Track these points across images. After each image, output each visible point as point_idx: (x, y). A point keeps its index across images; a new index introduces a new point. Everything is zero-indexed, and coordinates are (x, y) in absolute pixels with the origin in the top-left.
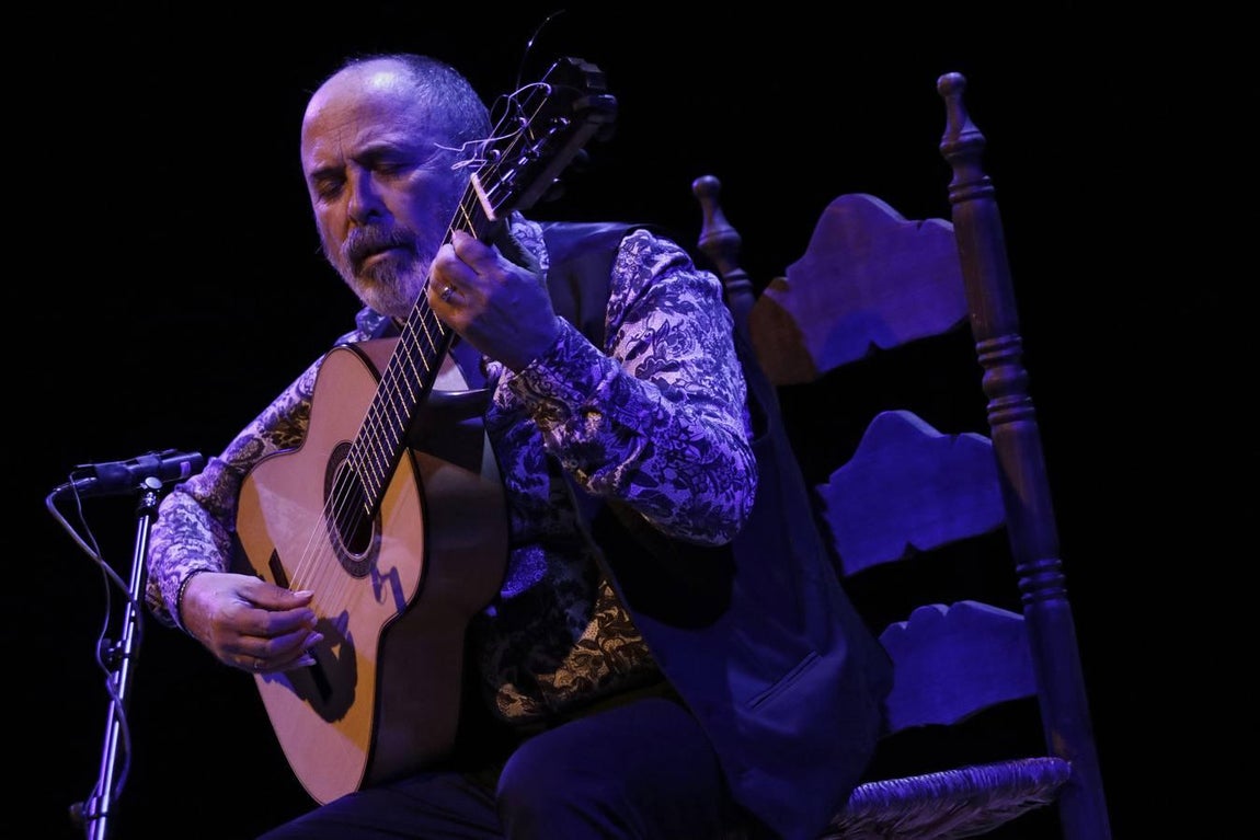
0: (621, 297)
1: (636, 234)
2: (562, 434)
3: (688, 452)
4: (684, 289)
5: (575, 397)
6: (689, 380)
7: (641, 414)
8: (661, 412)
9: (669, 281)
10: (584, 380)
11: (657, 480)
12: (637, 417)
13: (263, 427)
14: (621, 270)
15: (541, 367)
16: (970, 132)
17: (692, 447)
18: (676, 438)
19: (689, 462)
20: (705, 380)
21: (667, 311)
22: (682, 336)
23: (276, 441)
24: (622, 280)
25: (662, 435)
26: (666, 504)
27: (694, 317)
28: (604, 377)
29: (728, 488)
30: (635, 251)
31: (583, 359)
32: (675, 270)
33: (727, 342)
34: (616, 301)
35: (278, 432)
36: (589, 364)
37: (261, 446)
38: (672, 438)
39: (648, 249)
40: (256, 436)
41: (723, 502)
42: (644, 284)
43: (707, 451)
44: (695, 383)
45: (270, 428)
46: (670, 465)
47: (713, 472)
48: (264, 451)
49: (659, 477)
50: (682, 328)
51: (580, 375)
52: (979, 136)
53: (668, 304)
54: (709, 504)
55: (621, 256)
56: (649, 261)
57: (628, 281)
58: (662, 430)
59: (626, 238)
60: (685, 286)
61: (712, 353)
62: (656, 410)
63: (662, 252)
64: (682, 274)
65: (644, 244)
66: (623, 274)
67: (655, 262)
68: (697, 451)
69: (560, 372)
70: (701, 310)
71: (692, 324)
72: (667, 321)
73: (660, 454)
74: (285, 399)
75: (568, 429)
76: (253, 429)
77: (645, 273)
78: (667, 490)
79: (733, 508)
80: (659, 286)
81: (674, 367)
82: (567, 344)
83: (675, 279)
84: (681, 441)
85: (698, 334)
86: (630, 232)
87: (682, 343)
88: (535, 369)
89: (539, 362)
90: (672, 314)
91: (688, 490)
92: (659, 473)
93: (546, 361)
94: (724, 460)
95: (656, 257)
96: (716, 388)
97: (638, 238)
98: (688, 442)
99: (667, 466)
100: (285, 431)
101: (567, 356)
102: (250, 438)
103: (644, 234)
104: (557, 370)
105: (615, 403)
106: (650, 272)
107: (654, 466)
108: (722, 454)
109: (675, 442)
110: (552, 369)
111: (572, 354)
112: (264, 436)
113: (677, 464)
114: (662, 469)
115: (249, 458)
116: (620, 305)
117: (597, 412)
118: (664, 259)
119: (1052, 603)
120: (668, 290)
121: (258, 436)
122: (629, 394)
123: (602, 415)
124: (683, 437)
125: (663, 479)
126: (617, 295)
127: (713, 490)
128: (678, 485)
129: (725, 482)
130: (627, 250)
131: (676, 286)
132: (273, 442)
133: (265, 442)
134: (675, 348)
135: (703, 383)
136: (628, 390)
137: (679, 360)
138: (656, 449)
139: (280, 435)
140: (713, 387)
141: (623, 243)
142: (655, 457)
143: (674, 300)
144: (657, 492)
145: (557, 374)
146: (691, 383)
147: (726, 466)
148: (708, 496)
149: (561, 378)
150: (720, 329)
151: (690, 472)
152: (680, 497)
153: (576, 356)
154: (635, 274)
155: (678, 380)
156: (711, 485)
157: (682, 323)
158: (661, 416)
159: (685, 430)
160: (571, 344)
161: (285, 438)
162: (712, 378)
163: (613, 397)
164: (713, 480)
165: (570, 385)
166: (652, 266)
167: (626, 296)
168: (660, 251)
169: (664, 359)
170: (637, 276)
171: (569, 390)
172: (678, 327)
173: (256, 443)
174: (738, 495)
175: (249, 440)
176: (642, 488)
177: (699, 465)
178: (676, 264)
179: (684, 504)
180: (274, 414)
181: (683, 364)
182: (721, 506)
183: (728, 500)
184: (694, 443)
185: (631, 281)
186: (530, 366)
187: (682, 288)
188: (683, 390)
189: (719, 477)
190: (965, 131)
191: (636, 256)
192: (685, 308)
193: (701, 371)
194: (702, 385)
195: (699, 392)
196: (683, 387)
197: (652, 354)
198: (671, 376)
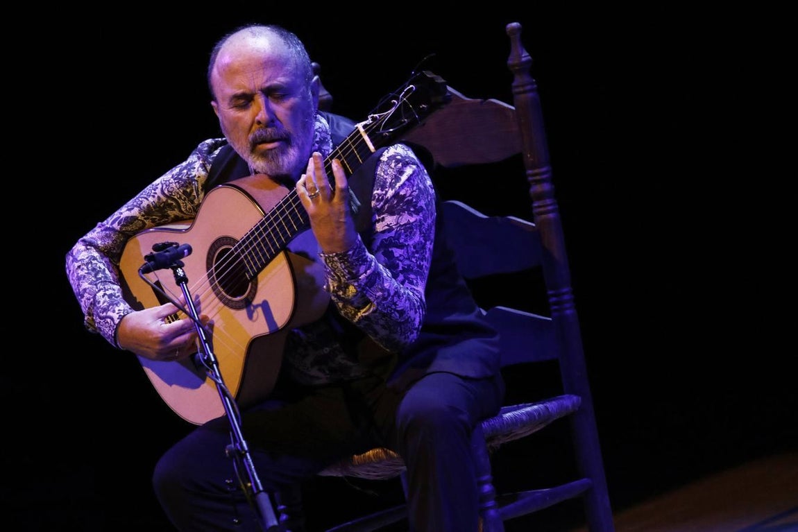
0: (384, 192)
2: (334, 287)
3: (393, 314)
5: (346, 277)
6: (406, 256)
14: (385, 176)
15: (336, 258)
16: (525, 56)
17: (396, 313)
18: (390, 307)
19: (392, 319)
20: (414, 257)
24: (385, 183)
25: (384, 305)
26: (376, 333)
28: (365, 272)
30: (393, 165)
31: (358, 262)
34: (381, 195)
38: (388, 307)
39: (400, 165)
42: (397, 186)
43: (402, 316)
44: (409, 259)
47: (402, 325)
51: (353, 269)
52: (530, 57)
53: (411, 209)
56: (400, 172)
57: (388, 184)
65: (397, 162)
66: (386, 179)
67: (403, 173)
68: (398, 315)
75: (337, 287)
77: (398, 179)
78: (377, 328)
81: (401, 246)
84: (392, 309)
87: (410, 233)
89: (336, 256)
91: (388, 330)
93: (340, 257)
94: (410, 320)
95: (405, 169)
96: (418, 262)
97: (394, 157)
98: (395, 309)
105: (367, 286)
108: (410, 317)
109: (389, 309)
110: (341, 261)
113: (386, 319)
116: (383, 197)
118: (407, 171)
119: (568, 312)
123: (357, 290)
124: (393, 307)
126: (382, 191)
127: (399, 334)
128: (383, 327)
135: (413, 260)
137: (406, 243)
146: (406, 259)
147: (410, 322)
151: (391, 324)
152: (383, 332)
153: (356, 260)
155: (401, 255)
156: (399, 331)
159: (395, 303)
162: (418, 256)
163: (366, 284)
165: (347, 271)
167: (387, 192)
169: (399, 241)
171: (345, 273)
181: (407, 246)
184: (398, 311)
185: (390, 183)
188: (400, 263)
189: (404, 328)
190: (523, 55)
191: (393, 168)
193: (414, 250)
194: (412, 261)
195: (409, 266)
196: (401, 261)
197: (393, 235)
198: (397, 252)
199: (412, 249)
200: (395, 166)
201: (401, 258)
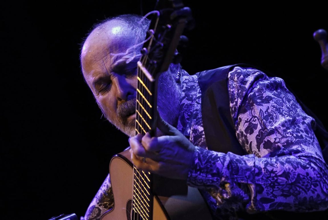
0: (234, 103)
1: (234, 70)
3: (279, 181)
4: (265, 90)
5: (215, 180)
6: (280, 137)
7: (247, 174)
8: (256, 169)
9: (256, 89)
10: (215, 171)
11: (273, 198)
12: (246, 177)
13: (98, 201)
14: (232, 90)
18: (270, 177)
19: (283, 185)
20: (288, 133)
21: (259, 104)
22: (271, 115)
23: (105, 206)
24: (233, 95)
25: (262, 179)
27: (273, 102)
28: (223, 166)
29: (311, 187)
30: (236, 79)
31: (210, 162)
32: (257, 82)
33: (295, 105)
34: (233, 106)
35: (105, 203)
36: (214, 163)
37: (100, 210)
38: (268, 178)
39: (242, 77)
40: (96, 206)
41: (312, 194)
42: (244, 94)
43: (289, 177)
44: (283, 137)
45: (101, 201)
46: (274, 189)
47: (299, 184)
48: (102, 212)
49: (272, 196)
50: (269, 111)
51: (212, 170)
53: (259, 101)
54: (305, 198)
55: (230, 83)
56: (244, 82)
57: (236, 95)
58: (261, 176)
59: (230, 73)
60: (264, 88)
61: (289, 115)
62: (253, 169)
63: (249, 75)
64: (261, 83)
65: (239, 74)
66: (233, 92)
67: (246, 82)
69: (203, 173)
70: (275, 97)
71: (274, 107)
72: (261, 110)
73: (267, 187)
74: (105, 186)
76: (94, 203)
77: (243, 89)
78: (281, 200)
79: (318, 195)
80: (252, 93)
81: (272, 132)
82: (199, 159)
83: (258, 87)
84: (273, 177)
85: (278, 110)
86: (231, 69)
87: (272, 118)
88: (191, 176)
89: (192, 172)
90: (262, 105)
91: (292, 196)
92: (271, 195)
93: (194, 171)
94: (301, 176)
95: (247, 79)
96: (295, 135)
97: (236, 72)
98: (276, 176)
99: (273, 190)
100: (107, 201)
101: (202, 164)
102: (94, 207)
103: (238, 69)
104: (201, 172)
105: (234, 175)
106: (245, 87)
107: (267, 193)
109: (270, 179)
110: (199, 173)
111: (204, 163)
112: (100, 206)
113: (278, 188)
114: (272, 193)
115: (96, 217)
116: (235, 108)
117: (226, 183)
118: (250, 79)
120: (257, 94)
121: (97, 206)
122: (238, 167)
123: (229, 183)
124: (273, 175)
125: (275, 196)
126: (232, 103)
127: (303, 192)
129: (307, 185)
130: (232, 79)
131: (260, 90)
132: (105, 207)
133: (101, 208)
134: (270, 122)
135: (287, 135)
136: (237, 165)
137: (273, 127)
138: (263, 186)
139: (107, 204)
140: (293, 135)
141: (229, 76)
142: (265, 190)
143: (261, 98)
144: (276, 203)
145: (202, 174)
146: (282, 138)
147: (304, 178)
148: (303, 195)
149: (204, 175)
150: (289, 101)
151: (286, 189)
152: (290, 200)
153: (206, 163)
154: (238, 90)
155: (275, 139)
156: (301, 190)
157: (268, 108)
158: (257, 171)
159: (272, 172)
160: (202, 158)
161: (109, 204)
162: (290, 130)
164: (300, 187)
165: (210, 176)
166: (245, 84)
167: (237, 102)
168: (248, 75)
169: (267, 129)
170: (240, 91)
171: (211, 179)
172: (267, 111)
173: (97, 209)
174: (318, 188)
175: (93, 209)
176: (269, 204)
177: (289, 184)
178: (257, 79)
179: (294, 202)
180: (101, 194)
181: (276, 129)
182: (312, 197)
183: (313, 192)
184: (280, 176)
185: (237, 94)
186: (189, 176)
187: (263, 90)
188: (279, 144)
189: (303, 185)
191: (237, 81)
192: (268, 100)
193: (285, 128)
194: (287, 137)
195: (287, 142)
196: (279, 142)
197: (261, 128)
198: (272, 138)
199: (282, 128)
200: (238, 78)
201: (278, 140)
